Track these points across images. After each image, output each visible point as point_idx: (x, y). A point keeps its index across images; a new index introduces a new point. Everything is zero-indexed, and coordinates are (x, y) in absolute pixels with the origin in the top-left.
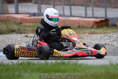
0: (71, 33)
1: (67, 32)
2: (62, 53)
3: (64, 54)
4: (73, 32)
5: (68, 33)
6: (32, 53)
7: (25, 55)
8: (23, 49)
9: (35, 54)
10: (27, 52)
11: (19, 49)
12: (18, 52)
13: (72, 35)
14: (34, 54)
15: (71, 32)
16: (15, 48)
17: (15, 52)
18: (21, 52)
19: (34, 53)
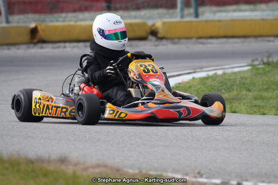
0: (150, 68)
1: (141, 66)
2: (124, 112)
3: (127, 115)
4: (154, 67)
5: (142, 68)
6: (64, 110)
7: (50, 114)
8: (48, 101)
9: (71, 111)
10: (55, 107)
11: (40, 99)
12: (39, 106)
13: (151, 73)
14: (68, 112)
15: (148, 67)
16: (34, 96)
17: (33, 107)
18: (44, 105)
19: (69, 109)
